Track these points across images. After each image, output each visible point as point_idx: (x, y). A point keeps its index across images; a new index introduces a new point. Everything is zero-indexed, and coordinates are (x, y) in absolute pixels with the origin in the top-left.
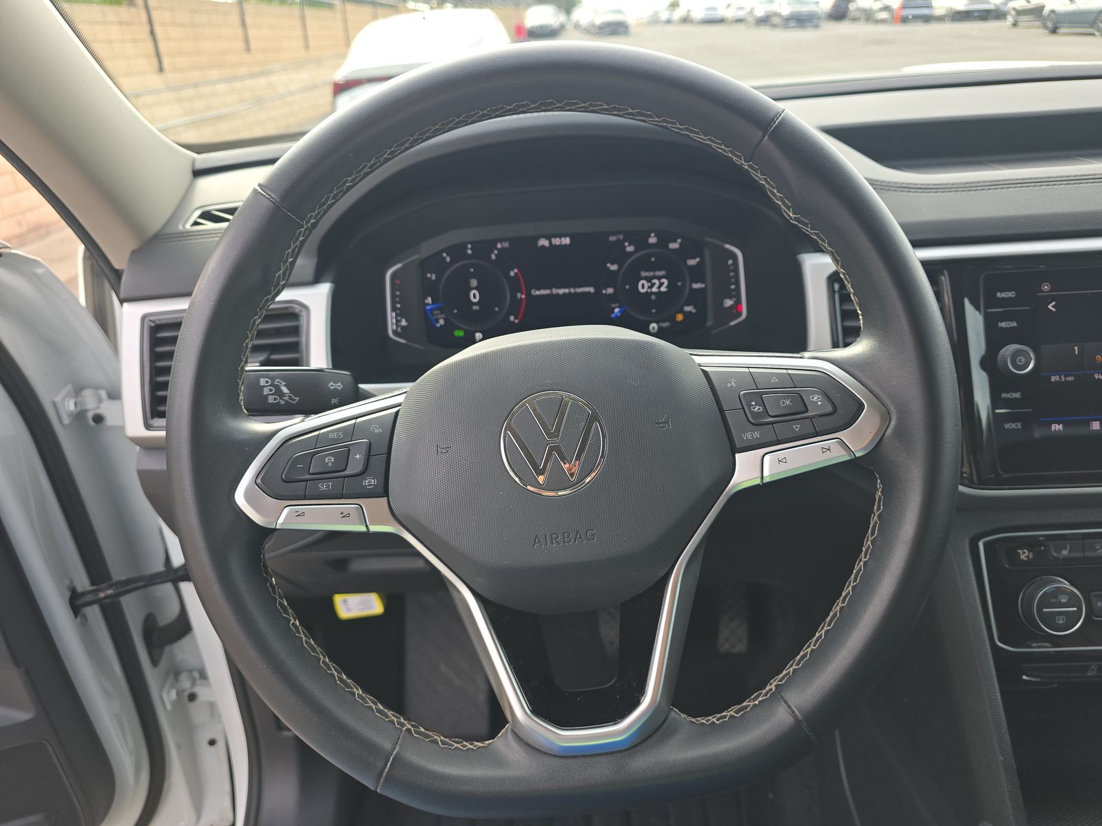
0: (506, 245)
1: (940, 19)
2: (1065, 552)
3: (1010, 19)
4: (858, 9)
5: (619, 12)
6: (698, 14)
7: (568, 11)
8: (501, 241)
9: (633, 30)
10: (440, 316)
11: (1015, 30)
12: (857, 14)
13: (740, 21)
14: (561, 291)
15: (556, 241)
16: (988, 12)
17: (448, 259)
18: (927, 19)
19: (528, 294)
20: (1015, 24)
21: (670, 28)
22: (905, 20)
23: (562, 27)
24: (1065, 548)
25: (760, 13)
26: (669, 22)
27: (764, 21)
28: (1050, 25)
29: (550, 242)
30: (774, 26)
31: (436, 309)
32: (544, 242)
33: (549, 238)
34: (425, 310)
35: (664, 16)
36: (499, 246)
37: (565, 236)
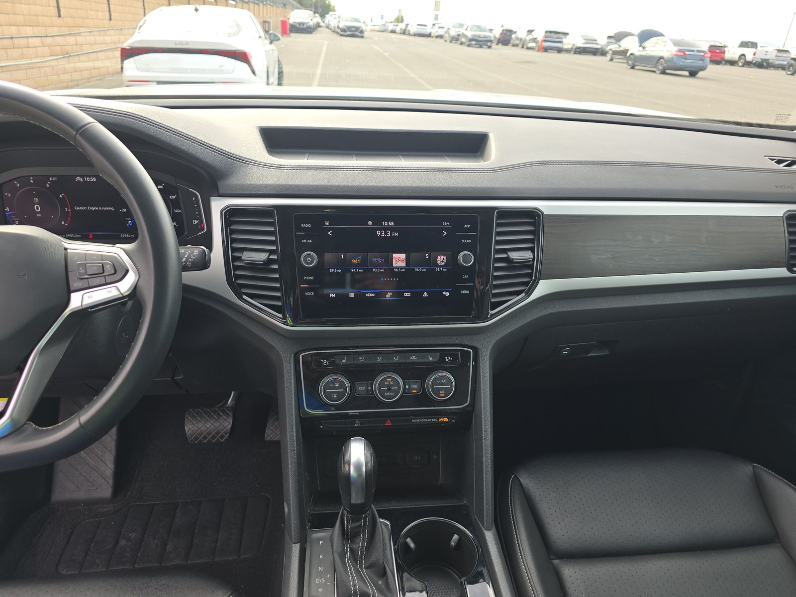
0: (55, 179)
1: (568, 51)
2: (344, 361)
3: (609, 56)
4: (517, 38)
5: (358, 21)
6: (413, 29)
7: (323, 16)
8: (53, 176)
9: (366, 34)
10: (16, 219)
11: (611, 63)
12: (517, 42)
13: (441, 37)
14: (93, 209)
15: (88, 179)
16: (597, 49)
17: (18, 185)
18: (560, 50)
19: (72, 209)
20: (611, 60)
21: (393, 35)
22: (546, 50)
23: (318, 26)
24: (344, 359)
25: (453, 33)
26: (393, 32)
27: (455, 39)
28: (630, 62)
29: (84, 179)
30: (462, 44)
31: (12, 215)
32: (79, 179)
33: (82, 177)
34: (5, 215)
35: (391, 27)
36: (51, 179)
37: (93, 176)
